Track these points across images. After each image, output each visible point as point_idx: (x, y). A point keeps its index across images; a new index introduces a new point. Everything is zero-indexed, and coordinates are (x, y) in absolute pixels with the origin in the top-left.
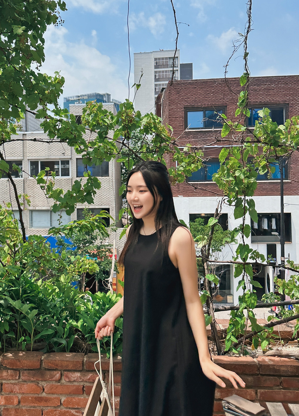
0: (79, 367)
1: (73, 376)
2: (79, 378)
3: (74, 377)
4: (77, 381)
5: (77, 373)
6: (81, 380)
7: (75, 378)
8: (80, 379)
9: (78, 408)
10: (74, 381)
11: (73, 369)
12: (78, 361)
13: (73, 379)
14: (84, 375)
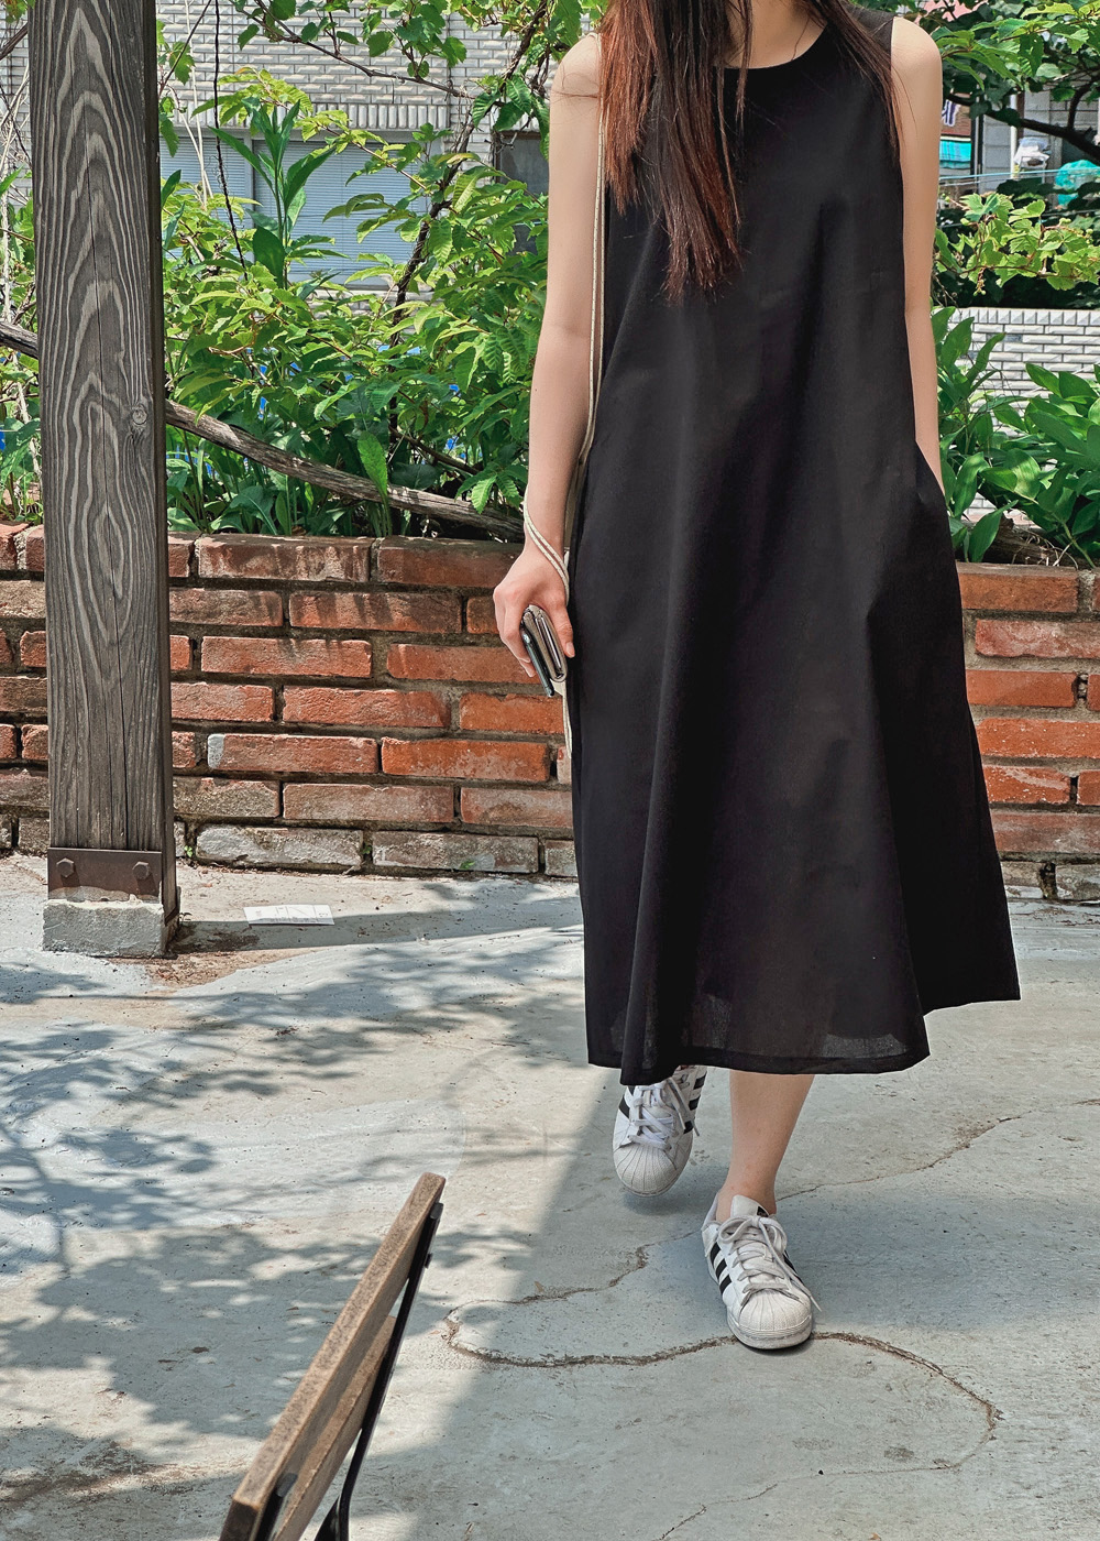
0: (1059, 600)
1: (1020, 636)
2: (1057, 646)
3: (1026, 642)
4: (1042, 655)
5: (1046, 623)
7: (1034, 645)
8: (1060, 648)
9: (1040, 762)
10: (1027, 657)
11: (1022, 607)
12: (1054, 580)
13: (1018, 649)
14: (1085, 635)
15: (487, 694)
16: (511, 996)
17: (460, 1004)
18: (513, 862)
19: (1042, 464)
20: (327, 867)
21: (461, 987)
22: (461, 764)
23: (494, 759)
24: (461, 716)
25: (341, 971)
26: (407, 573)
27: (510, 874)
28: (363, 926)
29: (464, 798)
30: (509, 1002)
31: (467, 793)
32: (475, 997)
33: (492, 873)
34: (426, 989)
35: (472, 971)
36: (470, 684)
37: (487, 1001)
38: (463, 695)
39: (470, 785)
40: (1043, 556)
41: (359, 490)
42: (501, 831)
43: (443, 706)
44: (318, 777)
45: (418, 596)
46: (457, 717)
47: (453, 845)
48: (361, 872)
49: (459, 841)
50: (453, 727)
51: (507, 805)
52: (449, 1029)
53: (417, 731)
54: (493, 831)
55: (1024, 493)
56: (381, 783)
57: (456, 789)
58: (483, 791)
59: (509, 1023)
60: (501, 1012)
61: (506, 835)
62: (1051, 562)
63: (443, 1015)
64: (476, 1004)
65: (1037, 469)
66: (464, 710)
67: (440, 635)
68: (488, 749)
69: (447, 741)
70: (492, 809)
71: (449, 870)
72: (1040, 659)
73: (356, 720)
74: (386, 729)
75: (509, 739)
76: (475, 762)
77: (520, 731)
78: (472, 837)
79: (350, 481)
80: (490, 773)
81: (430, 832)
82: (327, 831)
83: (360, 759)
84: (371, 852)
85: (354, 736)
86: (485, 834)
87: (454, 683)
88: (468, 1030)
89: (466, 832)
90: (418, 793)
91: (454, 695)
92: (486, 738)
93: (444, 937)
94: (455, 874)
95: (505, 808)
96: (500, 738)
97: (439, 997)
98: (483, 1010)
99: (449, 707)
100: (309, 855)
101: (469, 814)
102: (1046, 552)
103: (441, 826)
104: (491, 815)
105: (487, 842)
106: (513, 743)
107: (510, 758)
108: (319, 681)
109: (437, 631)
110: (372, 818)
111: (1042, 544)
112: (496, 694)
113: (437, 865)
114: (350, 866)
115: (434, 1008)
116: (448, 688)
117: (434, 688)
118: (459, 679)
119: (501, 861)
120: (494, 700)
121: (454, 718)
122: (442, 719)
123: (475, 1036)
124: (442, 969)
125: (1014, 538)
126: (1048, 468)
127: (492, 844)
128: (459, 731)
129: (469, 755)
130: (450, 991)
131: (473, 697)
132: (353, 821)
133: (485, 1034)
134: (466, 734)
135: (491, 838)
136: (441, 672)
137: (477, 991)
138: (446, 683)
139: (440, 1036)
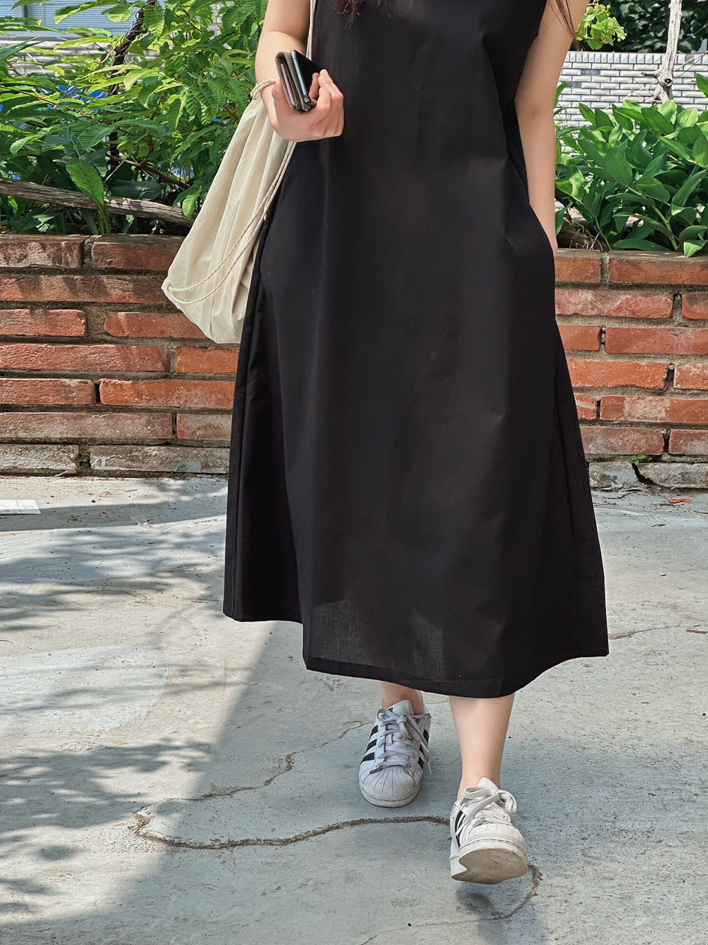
0: (592, 274)
1: (572, 300)
2: (590, 307)
3: (575, 304)
4: (583, 314)
5: (586, 290)
6: (594, 313)
7: (579, 307)
8: (592, 309)
10: (576, 315)
11: (573, 280)
12: (589, 260)
13: (570, 309)
14: (605, 299)
15: (195, 347)
16: (208, 565)
17: (171, 572)
18: (214, 466)
19: (585, 175)
20: (36, 471)
21: (172, 559)
22: (177, 397)
23: (199, 393)
24: (178, 363)
25: (44, 549)
26: (129, 261)
27: (213, 474)
28: (74, 514)
29: (179, 422)
30: (205, 569)
31: (179, 417)
32: (182, 566)
33: (199, 474)
34: (144, 561)
35: (179, 546)
36: (182, 340)
37: (190, 569)
38: (178, 348)
39: (183, 412)
40: (586, 242)
41: (69, 200)
42: (206, 444)
43: (165, 356)
44: (23, 408)
45: (141, 277)
46: (174, 363)
47: (172, 455)
48: (78, 474)
49: (176, 452)
50: (171, 370)
51: (210, 425)
52: (161, 590)
53: (142, 374)
54: (200, 444)
55: (576, 197)
56: (100, 412)
57: (174, 415)
58: (192, 416)
59: (204, 585)
60: (199, 577)
61: (209, 447)
62: (590, 246)
63: (156, 580)
64: (181, 571)
65: (583, 180)
66: (178, 359)
67: (162, 305)
68: (196, 386)
69: (168, 381)
70: (198, 429)
71: (170, 472)
72: (583, 316)
73: (68, 366)
74: (105, 373)
75: (210, 379)
76: (186, 396)
77: (218, 373)
78: (185, 448)
79: (58, 194)
80: (196, 404)
81: (157, 445)
82: (36, 446)
83: (74, 394)
84: (89, 460)
85: (66, 378)
86: (195, 447)
87: (172, 339)
88: (175, 591)
89: (181, 445)
90: (145, 418)
91: (172, 348)
92: (194, 378)
93: (163, 522)
94: (173, 475)
95: (208, 428)
96: (204, 378)
97: (156, 567)
98: (185, 575)
99: (169, 356)
100: (14, 463)
101: (182, 432)
102: (587, 239)
103: (164, 441)
104: (198, 433)
105: (195, 452)
106: (213, 382)
107: (212, 392)
108: (24, 339)
109: (160, 302)
110: (90, 437)
111: (585, 233)
112: (201, 347)
113: (161, 469)
114: (64, 471)
115: (151, 575)
116: (168, 343)
117: (158, 343)
118: (175, 336)
119: (206, 466)
120: (200, 352)
121: (172, 364)
122: (164, 365)
123: (180, 596)
124: (160, 546)
125: (571, 229)
126: (589, 179)
127: (199, 454)
128: (175, 374)
129: (183, 391)
130: (165, 562)
131: (184, 349)
132: (67, 438)
133: (187, 594)
134: (180, 376)
135: (198, 449)
136: (163, 332)
137: (181, 562)
138: (166, 339)
139: (154, 597)
